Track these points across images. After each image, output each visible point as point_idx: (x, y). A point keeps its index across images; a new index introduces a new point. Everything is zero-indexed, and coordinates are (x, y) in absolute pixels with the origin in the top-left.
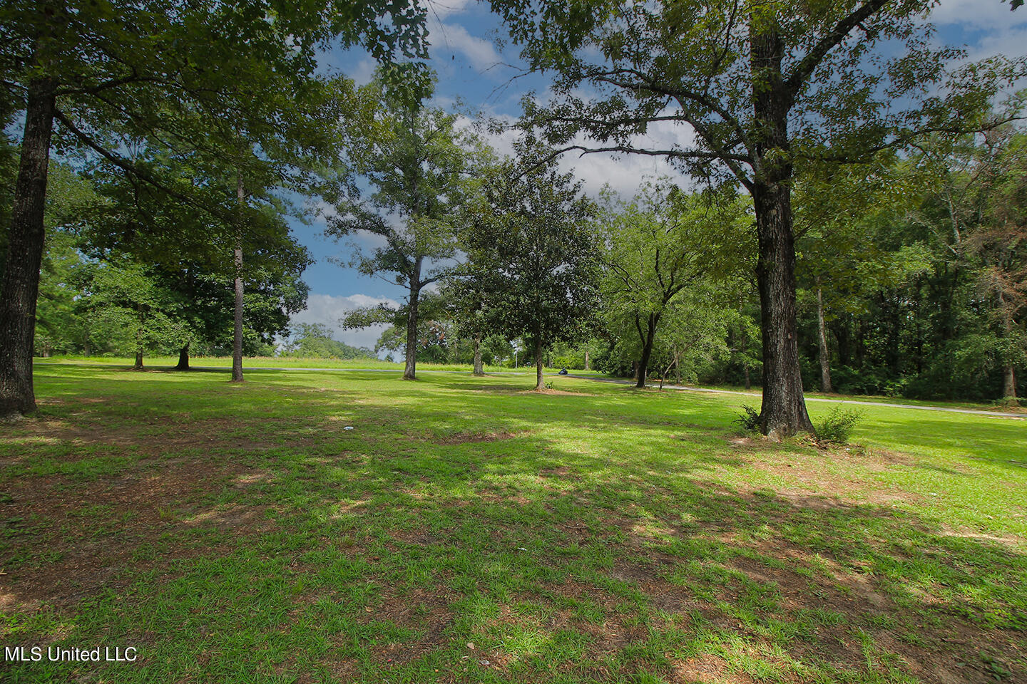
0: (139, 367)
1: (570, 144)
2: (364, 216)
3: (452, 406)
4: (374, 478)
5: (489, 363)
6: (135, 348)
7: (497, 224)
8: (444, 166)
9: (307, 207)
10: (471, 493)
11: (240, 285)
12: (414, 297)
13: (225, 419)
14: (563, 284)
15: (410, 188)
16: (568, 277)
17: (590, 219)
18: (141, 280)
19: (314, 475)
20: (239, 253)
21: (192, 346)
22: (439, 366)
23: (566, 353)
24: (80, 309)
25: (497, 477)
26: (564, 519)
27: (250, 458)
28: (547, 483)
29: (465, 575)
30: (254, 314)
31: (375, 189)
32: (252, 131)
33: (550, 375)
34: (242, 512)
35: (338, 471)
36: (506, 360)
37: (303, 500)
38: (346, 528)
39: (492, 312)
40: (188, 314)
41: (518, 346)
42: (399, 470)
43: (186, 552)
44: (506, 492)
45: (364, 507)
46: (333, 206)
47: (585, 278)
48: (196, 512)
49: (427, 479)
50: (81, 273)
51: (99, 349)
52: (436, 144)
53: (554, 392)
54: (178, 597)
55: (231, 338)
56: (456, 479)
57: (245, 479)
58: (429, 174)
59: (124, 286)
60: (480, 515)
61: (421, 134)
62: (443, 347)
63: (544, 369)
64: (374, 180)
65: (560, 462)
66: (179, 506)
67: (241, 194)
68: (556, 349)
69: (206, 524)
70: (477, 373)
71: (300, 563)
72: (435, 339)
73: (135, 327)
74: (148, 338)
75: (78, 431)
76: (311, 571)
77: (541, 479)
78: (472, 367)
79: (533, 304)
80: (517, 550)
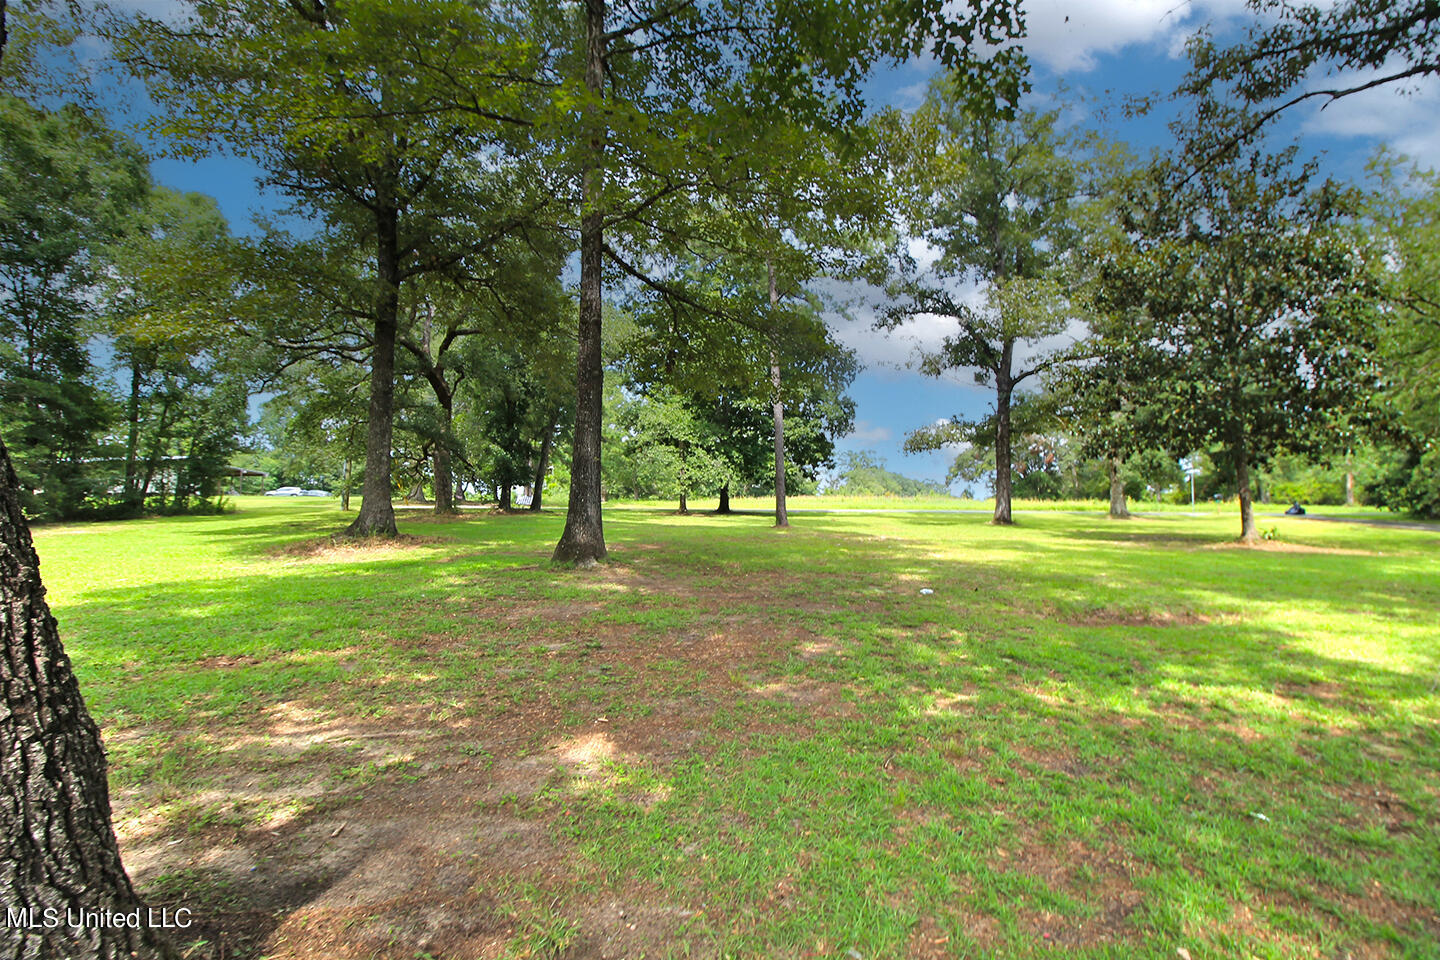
0: (683, 511)
1: (1294, 92)
2: (923, 295)
3: (1085, 566)
4: (976, 664)
5: (1137, 498)
6: (678, 490)
7: (1146, 265)
8: (1042, 194)
9: (848, 297)
10: (1142, 708)
11: (778, 409)
12: (1004, 402)
13: (777, 571)
14: (1289, 349)
15: (988, 241)
16: (1302, 338)
17: (1345, 220)
18: (680, 414)
19: (892, 652)
20: (776, 370)
21: (730, 487)
22: (1048, 503)
23: (1299, 475)
24: (630, 451)
25: (1186, 687)
26: (1344, 779)
27: (812, 621)
28: (1296, 709)
29: (1154, 838)
30: (794, 443)
31: (937, 253)
32: (783, 215)
33: (1267, 517)
34: (815, 688)
35: (922, 651)
36: (1172, 490)
37: (884, 682)
38: (948, 730)
39: (1142, 414)
40: (725, 448)
41: (1193, 467)
42: (1011, 657)
43: (763, 726)
44: (1208, 713)
45: (969, 704)
46: (880, 289)
47: (1341, 332)
48: (765, 680)
49: (1060, 675)
50: (628, 413)
51: (646, 492)
52: (1025, 164)
53: (1280, 546)
54: (764, 779)
55: (773, 474)
56: (1109, 681)
57: (810, 647)
58: (1017, 213)
59: (666, 422)
60: (1165, 746)
61: (1001, 156)
62: (1052, 474)
63: (1254, 506)
64: (936, 242)
65: (1319, 674)
66: (745, 671)
67: (774, 297)
68: (1277, 470)
69: (779, 696)
70: (1114, 513)
71: (896, 766)
72: (1039, 462)
73: (678, 465)
74: (690, 478)
75: (642, 579)
76: (912, 781)
77: (1281, 701)
78: (1106, 504)
79: (1225, 393)
80: (1249, 817)
